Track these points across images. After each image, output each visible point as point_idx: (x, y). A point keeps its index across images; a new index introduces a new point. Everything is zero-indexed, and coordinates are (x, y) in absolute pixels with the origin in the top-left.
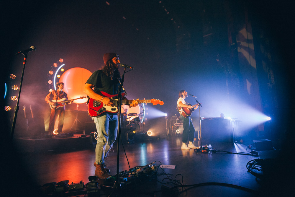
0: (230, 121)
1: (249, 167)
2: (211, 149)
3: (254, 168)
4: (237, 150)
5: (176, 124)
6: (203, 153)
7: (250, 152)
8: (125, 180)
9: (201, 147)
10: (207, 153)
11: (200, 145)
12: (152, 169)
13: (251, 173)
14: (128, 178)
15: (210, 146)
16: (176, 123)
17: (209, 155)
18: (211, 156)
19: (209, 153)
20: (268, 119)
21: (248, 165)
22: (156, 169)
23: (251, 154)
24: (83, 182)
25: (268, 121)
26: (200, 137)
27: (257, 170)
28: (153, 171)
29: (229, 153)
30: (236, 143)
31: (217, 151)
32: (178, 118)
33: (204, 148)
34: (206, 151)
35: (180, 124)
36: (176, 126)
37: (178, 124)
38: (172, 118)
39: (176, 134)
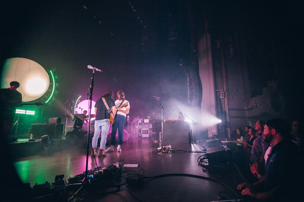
0: (189, 124)
1: (200, 161)
2: (171, 149)
3: (203, 162)
4: (193, 149)
5: (138, 127)
6: (164, 153)
7: (203, 150)
8: (91, 177)
9: (162, 148)
10: (167, 152)
11: (161, 146)
13: (200, 165)
14: (94, 176)
15: (170, 146)
16: (138, 125)
17: (169, 154)
18: (170, 155)
19: (169, 153)
20: (220, 121)
21: (199, 160)
22: (121, 167)
23: (203, 151)
25: (220, 123)
26: (161, 139)
27: (205, 163)
28: (118, 168)
29: (186, 152)
30: (193, 144)
31: (176, 151)
32: (140, 121)
33: (164, 149)
34: (166, 151)
35: (143, 127)
36: (138, 129)
37: (141, 127)
38: (134, 120)
39: (137, 137)
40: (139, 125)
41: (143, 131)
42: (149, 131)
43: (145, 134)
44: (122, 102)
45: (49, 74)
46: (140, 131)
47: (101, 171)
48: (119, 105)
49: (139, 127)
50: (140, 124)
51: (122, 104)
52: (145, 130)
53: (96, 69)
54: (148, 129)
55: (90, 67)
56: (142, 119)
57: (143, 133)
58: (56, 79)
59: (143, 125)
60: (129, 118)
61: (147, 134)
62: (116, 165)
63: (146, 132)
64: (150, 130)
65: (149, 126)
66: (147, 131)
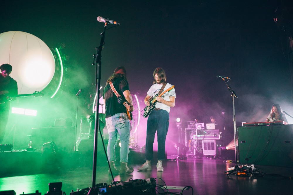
2: (256, 172)
5: (196, 137)
6: (240, 176)
8: (103, 191)
9: (237, 168)
12: (148, 182)
14: (107, 189)
15: (254, 167)
16: (195, 134)
24: (39, 192)
31: (266, 175)
32: (199, 126)
34: (245, 174)
35: (204, 137)
36: (195, 140)
37: (201, 137)
38: (189, 126)
39: (195, 153)
40: (198, 134)
41: (205, 144)
42: (215, 144)
43: (209, 149)
44: (163, 87)
45: (55, 53)
46: (200, 143)
47: (121, 185)
48: (157, 93)
49: (198, 138)
50: (200, 132)
51: (163, 91)
52: (209, 144)
53: (110, 21)
54: (214, 141)
55: (101, 19)
56: (203, 124)
57: (205, 149)
58: (65, 61)
59: (205, 134)
60: (180, 122)
61: (213, 149)
62: (147, 180)
63: (210, 146)
64: (217, 143)
65: (215, 135)
66: (213, 144)
